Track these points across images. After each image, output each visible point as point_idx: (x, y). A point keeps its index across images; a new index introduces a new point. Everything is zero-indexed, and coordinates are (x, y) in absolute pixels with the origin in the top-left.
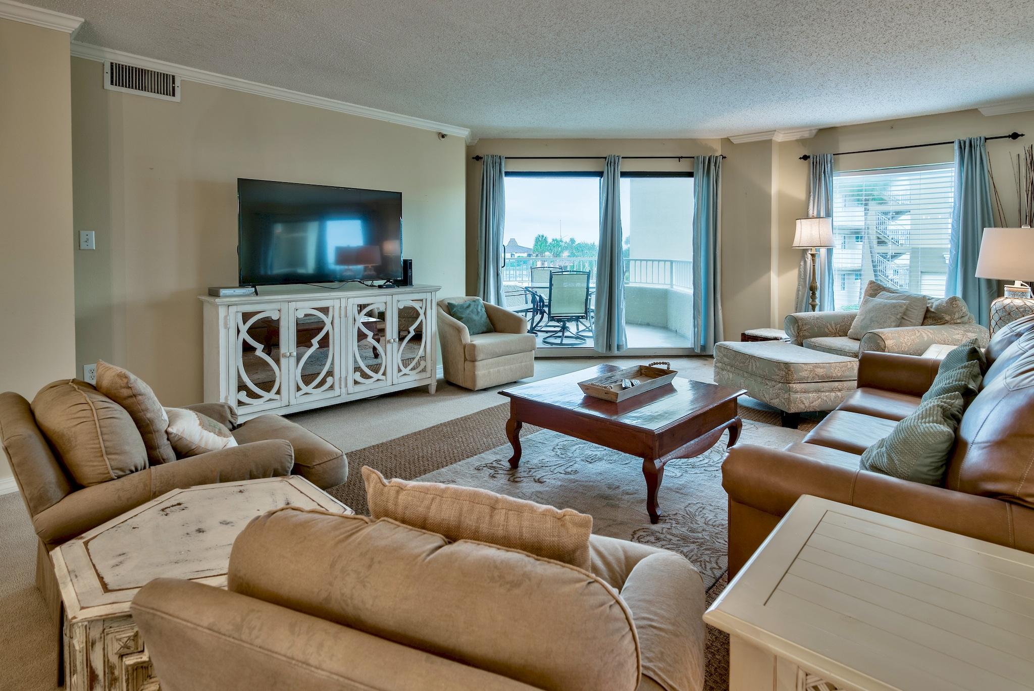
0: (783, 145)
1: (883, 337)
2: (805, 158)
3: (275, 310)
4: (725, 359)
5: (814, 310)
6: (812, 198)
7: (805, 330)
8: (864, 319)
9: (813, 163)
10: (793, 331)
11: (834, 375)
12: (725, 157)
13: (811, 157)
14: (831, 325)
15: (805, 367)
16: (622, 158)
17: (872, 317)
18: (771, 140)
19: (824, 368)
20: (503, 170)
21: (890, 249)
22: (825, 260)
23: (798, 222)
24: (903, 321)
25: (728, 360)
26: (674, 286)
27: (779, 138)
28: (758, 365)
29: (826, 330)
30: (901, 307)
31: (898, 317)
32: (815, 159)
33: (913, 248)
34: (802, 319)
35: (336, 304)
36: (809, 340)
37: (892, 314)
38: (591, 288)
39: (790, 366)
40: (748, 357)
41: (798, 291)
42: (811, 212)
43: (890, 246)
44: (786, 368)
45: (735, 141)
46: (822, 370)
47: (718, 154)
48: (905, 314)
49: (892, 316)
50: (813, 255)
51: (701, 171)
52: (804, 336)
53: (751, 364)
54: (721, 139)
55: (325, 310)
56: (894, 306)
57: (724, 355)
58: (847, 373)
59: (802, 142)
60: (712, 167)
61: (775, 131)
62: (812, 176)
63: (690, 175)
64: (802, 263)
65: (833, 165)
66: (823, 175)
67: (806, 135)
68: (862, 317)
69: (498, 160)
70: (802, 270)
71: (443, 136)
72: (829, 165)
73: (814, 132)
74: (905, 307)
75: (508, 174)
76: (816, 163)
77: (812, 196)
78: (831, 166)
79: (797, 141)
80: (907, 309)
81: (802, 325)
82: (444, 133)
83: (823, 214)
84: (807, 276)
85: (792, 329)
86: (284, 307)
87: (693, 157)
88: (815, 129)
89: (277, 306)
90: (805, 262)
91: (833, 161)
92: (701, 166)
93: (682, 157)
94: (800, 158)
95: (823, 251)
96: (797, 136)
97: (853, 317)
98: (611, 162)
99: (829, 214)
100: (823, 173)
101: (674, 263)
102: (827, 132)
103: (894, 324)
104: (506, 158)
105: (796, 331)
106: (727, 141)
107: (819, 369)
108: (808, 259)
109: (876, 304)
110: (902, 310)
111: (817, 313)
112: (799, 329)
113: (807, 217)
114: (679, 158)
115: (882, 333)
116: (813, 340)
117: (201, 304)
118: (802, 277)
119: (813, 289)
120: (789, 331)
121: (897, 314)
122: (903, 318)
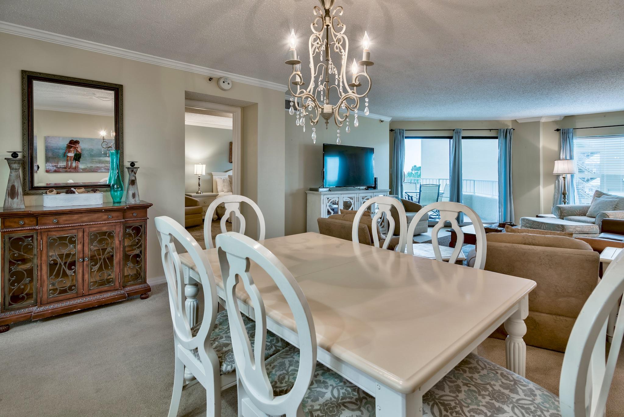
0: (545, 123)
1: (608, 215)
2: (558, 130)
3: (337, 197)
4: (527, 225)
5: (565, 204)
6: (562, 150)
7: (564, 213)
8: (595, 208)
9: (562, 133)
10: (558, 213)
11: (585, 231)
12: (514, 129)
13: (561, 130)
14: (577, 211)
15: (572, 227)
16: (463, 130)
17: (600, 207)
18: (539, 121)
19: (580, 227)
20: (404, 136)
21: (587, 175)
22: (570, 180)
23: (556, 162)
24: (616, 208)
25: (529, 225)
26: (476, 194)
27: (543, 120)
28: (547, 226)
29: (575, 213)
30: (615, 202)
31: (613, 206)
32: (563, 131)
33: (602, 175)
34: (562, 208)
35: (355, 195)
36: (567, 217)
37: (610, 205)
38: (440, 193)
39: (564, 226)
40: (541, 223)
41: (555, 195)
42: (561, 157)
43: (586, 173)
44: (562, 227)
45: (519, 122)
46: (579, 229)
47: (510, 127)
48: (616, 205)
49: (610, 206)
50: (564, 178)
51: (502, 136)
52: (564, 215)
53: (542, 226)
54: (512, 120)
55: (351, 198)
56: (611, 202)
57: (527, 223)
58: (591, 230)
59: (556, 122)
60: (508, 133)
61: (542, 117)
62: (562, 139)
63: (496, 138)
64: (557, 182)
65: (573, 134)
66: (568, 139)
67: (558, 119)
68: (594, 207)
69: (402, 131)
70: (557, 185)
71: (382, 121)
72: (571, 134)
73: (563, 118)
74: (617, 202)
75: (406, 137)
76: (564, 133)
77: (562, 149)
78: (572, 134)
79: (553, 122)
80: (618, 203)
81: (563, 210)
82: (382, 120)
83: (568, 158)
84: (560, 188)
85: (557, 212)
86: (340, 196)
87: (498, 130)
88: (563, 116)
89: (337, 196)
90: (559, 181)
91: (573, 132)
92: (502, 134)
93: (492, 130)
94: (555, 130)
95: (569, 176)
96: (553, 119)
97: (588, 207)
98: (457, 132)
99: (571, 158)
100: (568, 138)
101: (476, 181)
102: (569, 118)
103: (611, 210)
104: (406, 130)
105: (560, 212)
106: (515, 121)
107: (578, 228)
108: (560, 179)
109: (601, 201)
110: (615, 203)
111: (566, 205)
112: (561, 212)
113: (559, 159)
114: (490, 130)
115: (607, 213)
116: (569, 217)
117: (306, 194)
118: (557, 188)
119: (564, 194)
120: (556, 213)
121: (613, 205)
122: (616, 207)
